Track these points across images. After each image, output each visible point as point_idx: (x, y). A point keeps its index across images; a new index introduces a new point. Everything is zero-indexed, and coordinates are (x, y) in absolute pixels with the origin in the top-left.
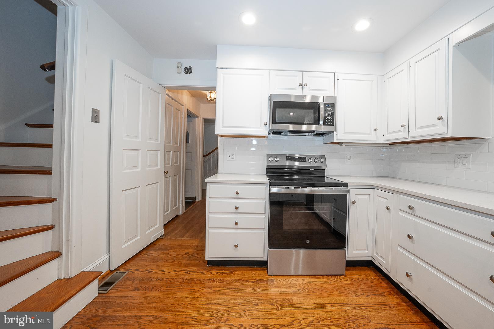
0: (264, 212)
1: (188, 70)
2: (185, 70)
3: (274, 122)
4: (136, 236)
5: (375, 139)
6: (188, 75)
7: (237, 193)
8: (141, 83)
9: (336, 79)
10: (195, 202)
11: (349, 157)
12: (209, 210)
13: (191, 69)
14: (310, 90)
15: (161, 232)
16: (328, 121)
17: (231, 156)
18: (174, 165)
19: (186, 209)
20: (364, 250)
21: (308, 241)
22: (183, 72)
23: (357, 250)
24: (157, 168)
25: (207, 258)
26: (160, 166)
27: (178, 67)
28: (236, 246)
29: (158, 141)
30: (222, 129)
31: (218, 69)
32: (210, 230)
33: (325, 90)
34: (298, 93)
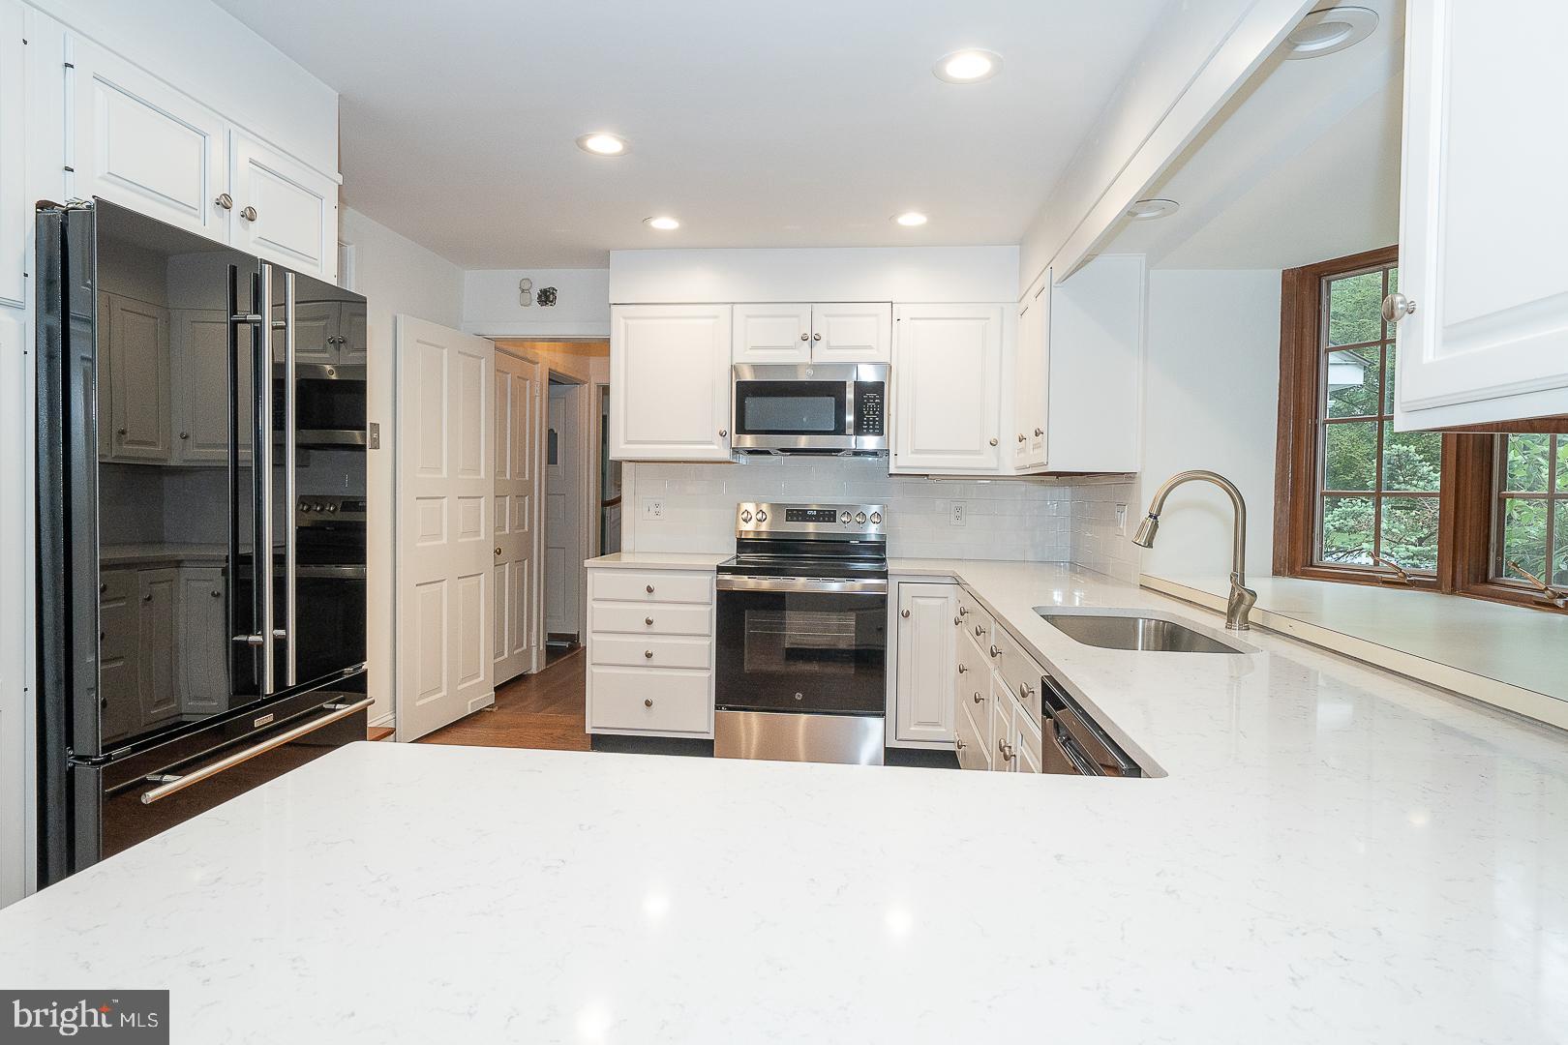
0: (707, 633)
1: (547, 297)
2: (540, 296)
3: (741, 429)
4: (439, 689)
5: (993, 465)
6: (548, 308)
7: (650, 590)
8: (443, 348)
9: (895, 320)
10: (576, 649)
11: (959, 509)
12: (592, 627)
13: (553, 293)
14: (830, 348)
15: (488, 697)
16: (868, 425)
17: (653, 509)
18: (517, 532)
19: (547, 663)
20: (936, 724)
21: (799, 696)
22: (535, 302)
23: (920, 723)
24: (478, 539)
25: (589, 730)
26: (485, 534)
27: (523, 291)
28: (648, 704)
29: (479, 474)
30: (624, 447)
31: (613, 307)
32: (597, 670)
33: (868, 347)
34: (801, 356)
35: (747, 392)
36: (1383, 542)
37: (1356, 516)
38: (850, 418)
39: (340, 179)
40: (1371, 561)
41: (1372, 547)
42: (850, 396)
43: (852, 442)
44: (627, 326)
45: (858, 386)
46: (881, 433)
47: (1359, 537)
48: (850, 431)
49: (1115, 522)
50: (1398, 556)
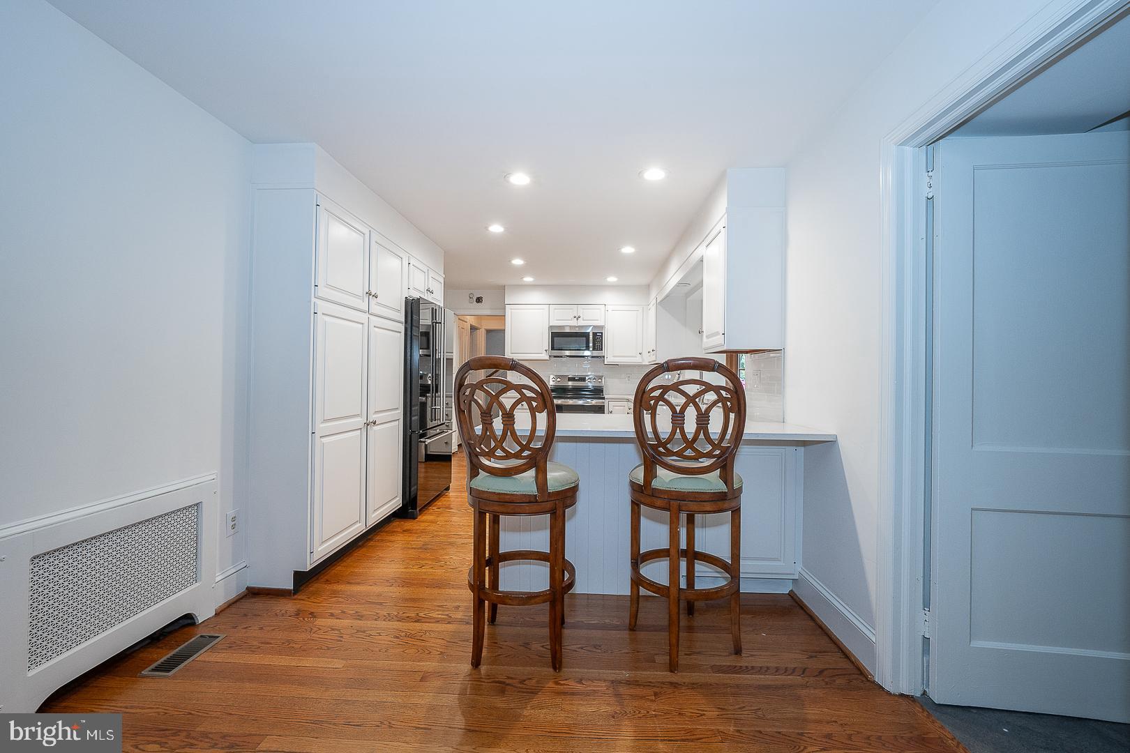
1: (479, 300)
3: (553, 348)
9: (606, 311)
11: (629, 377)
13: (482, 300)
14: (584, 320)
16: (597, 346)
22: (475, 302)
27: (470, 298)
31: (506, 306)
33: (597, 320)
34: (574, 323)
35: (555, 336)
38: (591, 345)
39: (444, 276)
42: (591, 337)
43: (587, 353)
44: (511, 312)
45: (594, 333)
46: (602, 350)
48: (591, 349)
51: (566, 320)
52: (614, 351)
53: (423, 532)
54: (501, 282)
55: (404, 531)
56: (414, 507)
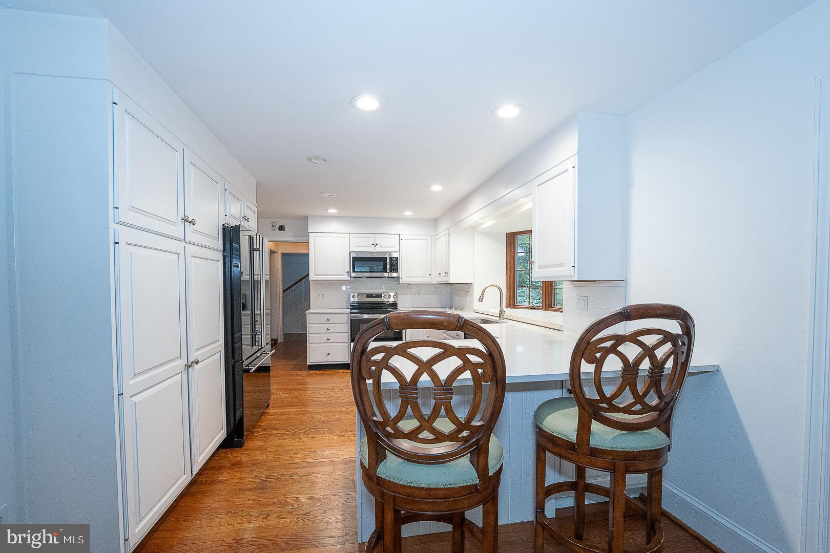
0: (347, 332)
1: (282, 228)
2: (279, 228)
3: (354, 271)
5: (429, 281)
6: (283, 232)
7: (328, 320)
9: (400, 240)
13: (284, 227)
14: (380, 247)
16: (394, 270)
17: (321, 295)
22: (277, 230)
25: (308, 363)
27: (273, 226)
28: (328, 354)
30: (314, 276)
31: (310, 233)
32: (310, 345)
33: (393, 247)
34: (372, 249)
35: (355, 260)
36: (531, 299)
37: (524, 292)
38: (388, 267)
39: (257, 205)
40: (527, 304)
41: (528, 300)
42: (388, 261)
43: (386, 275)
44: (314, 239)
45: (391, 259)
46: (398, 272)
47: (525, 298)
48: (388, 271)
49: (466, 296)
50: (535, 303)
51: (365, 246)
52: (408, 272)
53: (255, 463)
54: (306, 214)
55: (233, 465)
56: (241, 435)
